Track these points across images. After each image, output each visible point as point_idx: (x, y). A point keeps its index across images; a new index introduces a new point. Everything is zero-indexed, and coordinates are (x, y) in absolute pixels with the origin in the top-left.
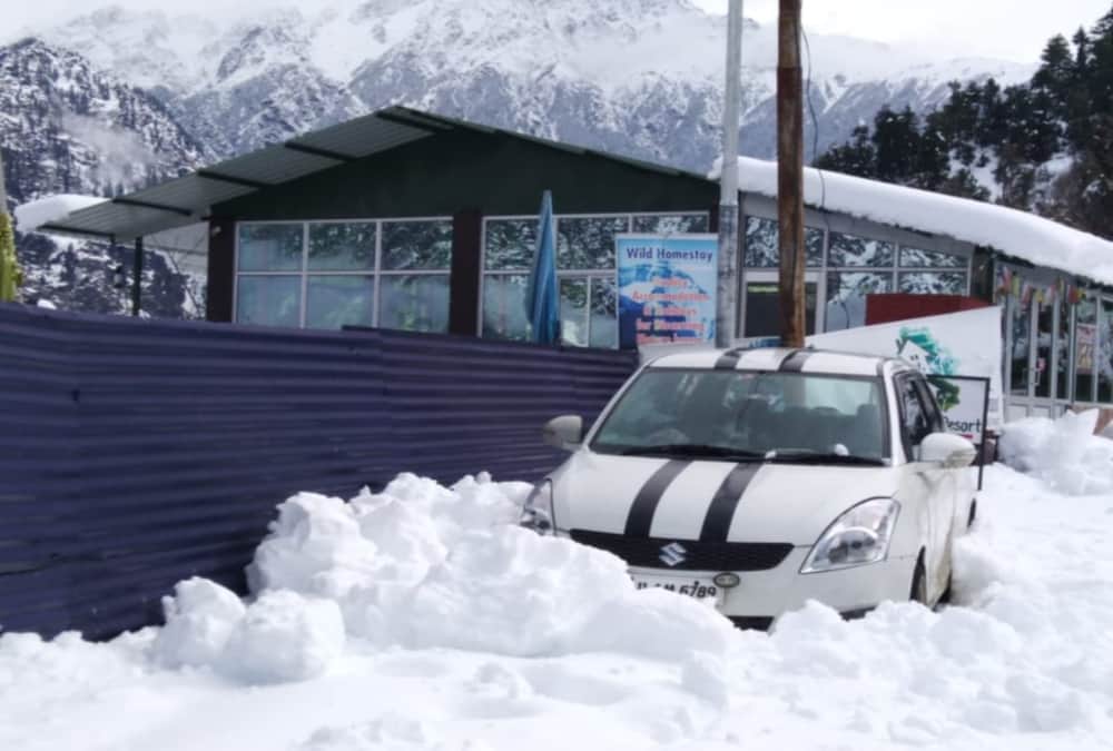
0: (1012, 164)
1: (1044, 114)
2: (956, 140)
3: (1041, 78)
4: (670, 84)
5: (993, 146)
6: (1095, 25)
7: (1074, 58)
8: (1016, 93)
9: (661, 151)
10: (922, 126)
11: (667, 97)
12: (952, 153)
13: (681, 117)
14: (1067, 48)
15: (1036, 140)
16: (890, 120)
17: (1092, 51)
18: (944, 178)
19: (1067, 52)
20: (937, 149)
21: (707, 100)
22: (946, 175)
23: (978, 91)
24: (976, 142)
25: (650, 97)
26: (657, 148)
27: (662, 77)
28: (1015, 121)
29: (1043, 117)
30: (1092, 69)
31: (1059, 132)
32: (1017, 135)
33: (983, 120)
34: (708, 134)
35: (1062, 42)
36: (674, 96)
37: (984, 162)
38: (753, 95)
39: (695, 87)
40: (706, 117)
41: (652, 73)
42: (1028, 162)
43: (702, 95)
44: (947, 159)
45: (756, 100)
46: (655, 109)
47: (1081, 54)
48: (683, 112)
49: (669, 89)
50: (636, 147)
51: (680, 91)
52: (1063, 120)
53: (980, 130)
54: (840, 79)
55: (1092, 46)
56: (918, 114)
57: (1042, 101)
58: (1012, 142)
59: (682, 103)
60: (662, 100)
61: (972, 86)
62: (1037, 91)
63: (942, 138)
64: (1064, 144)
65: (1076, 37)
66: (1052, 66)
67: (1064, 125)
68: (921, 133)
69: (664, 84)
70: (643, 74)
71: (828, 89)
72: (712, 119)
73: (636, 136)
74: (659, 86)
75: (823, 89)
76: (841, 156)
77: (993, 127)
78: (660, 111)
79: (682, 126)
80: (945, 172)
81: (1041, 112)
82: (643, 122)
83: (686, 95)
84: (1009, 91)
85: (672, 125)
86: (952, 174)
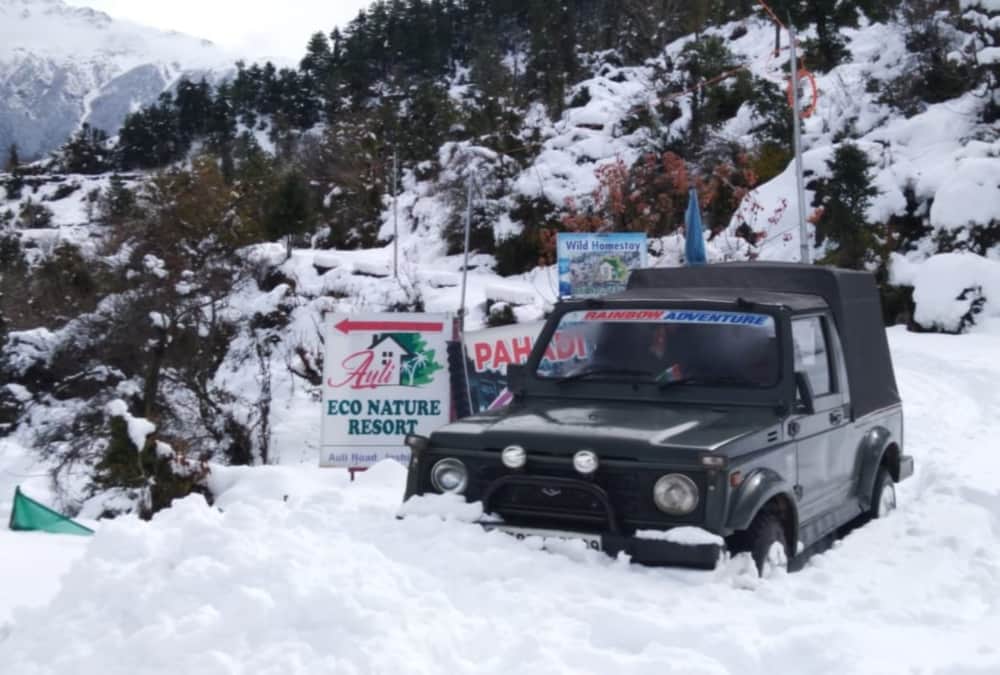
0: (283, 129)
1: (309, 92)
2: (242, 108)
3: (306, 64)
4: (37, 59)
5: (270, 115)
6: (346, 26)
7: (332, 50)
8: (288, 75)
9: (30, 113)
10: (214, 94)
11: (35, 70)
12: (239, 118)
13: (47, 86)
14: (327, 42)
15: (302, 111)
16: (189, 88)
17: (344, 46)
18: (232, 137)
19: (326, 46)
20: (226, 114)
21: (69, 74)
22: (234, 135)
23: (259, 71)
24: (258, 111)
25: (22, 68)
26: (27, 110)
27: (31, 53)
28: (287, 96)
29: (307, 94)
30: (344, 61)
31: (320, 107)
32: (288, 107)
33: (263, 94)
34: (70, 102)
35: (323, 38)
36: (42, 69)
37: (263, 127)
38: (107, 73)
39: (59, 64)
40: (68, 88)
41: (22, 49)
42: (296, 128)
43: (65, 70)
44: (235, 123)
45: (109, 77)
46: (25, 78)
47: (337, 47)
48: (49, 83)
49: (37, 64)
50: (9, 109)
51: (46, 66)
52: (323, 97)
53: (261, 101)
54: (176, 66)
55: (345, 42)
56: (212, 85)
57: (307, 81)
58: (285, 111)
59: (48, 75)
60: (31, 71)
61: (255, 68)
62: (303, 74)
63: (230, 106)
64: (323, 116)
65: (332, 34)
66: (314, 55)
67: (323, 101)
68: (214, 100)
69: (33, 60)
70: (15, 50)
71: (167, 72)
72: (72, 89)
73: (9, 100)
74: (28, 60)
75: (162, 72)
76: (148, 115)
77: (271, 99)
78: (28, 80)
79: (48, 94)
80: (233, 132)
81: (305, 90)
82: (15, 89)
83: (51, 69)
84: (283, 72)
85: (40, 93)
86: (238, 134)
